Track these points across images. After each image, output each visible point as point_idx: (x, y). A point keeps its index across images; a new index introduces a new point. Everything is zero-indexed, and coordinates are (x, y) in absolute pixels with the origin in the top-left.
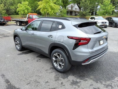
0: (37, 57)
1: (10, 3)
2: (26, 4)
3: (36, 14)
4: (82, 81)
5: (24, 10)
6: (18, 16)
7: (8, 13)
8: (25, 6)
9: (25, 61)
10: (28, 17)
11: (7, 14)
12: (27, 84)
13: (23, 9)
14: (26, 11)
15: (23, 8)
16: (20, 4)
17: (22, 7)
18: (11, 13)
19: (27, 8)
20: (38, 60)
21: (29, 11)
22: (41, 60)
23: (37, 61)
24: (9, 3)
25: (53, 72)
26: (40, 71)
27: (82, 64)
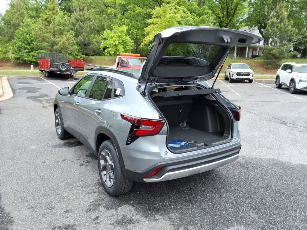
0: (86, 156)
1: (91, 28)
2: (122, 32)
3: (139, 55)
4: (145, 219)
5: (116, 45)
6: (102, 58)
7: (86, 52)
8: (119, 36)
9: (57, 162)
10: (118, 63)
11: (83, 54)
12: (28, 207)
13: (114, 44)
14: (121, 48)
15: (114, 41)
16: (109, 31)
17: (112, 37)
18: (91, 52)
19: (123, 41)
20: (84, 163)
21: (128, 48)
22: (90, 164)
23: (82, 165)
24: (88, 29)
25: (95, 192)
26: (70, 186)
27: (144, 180)
